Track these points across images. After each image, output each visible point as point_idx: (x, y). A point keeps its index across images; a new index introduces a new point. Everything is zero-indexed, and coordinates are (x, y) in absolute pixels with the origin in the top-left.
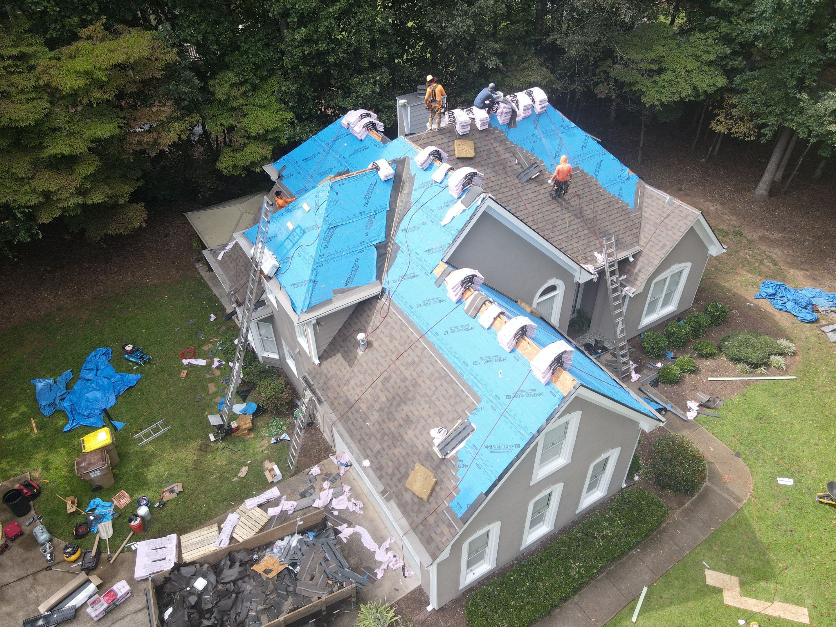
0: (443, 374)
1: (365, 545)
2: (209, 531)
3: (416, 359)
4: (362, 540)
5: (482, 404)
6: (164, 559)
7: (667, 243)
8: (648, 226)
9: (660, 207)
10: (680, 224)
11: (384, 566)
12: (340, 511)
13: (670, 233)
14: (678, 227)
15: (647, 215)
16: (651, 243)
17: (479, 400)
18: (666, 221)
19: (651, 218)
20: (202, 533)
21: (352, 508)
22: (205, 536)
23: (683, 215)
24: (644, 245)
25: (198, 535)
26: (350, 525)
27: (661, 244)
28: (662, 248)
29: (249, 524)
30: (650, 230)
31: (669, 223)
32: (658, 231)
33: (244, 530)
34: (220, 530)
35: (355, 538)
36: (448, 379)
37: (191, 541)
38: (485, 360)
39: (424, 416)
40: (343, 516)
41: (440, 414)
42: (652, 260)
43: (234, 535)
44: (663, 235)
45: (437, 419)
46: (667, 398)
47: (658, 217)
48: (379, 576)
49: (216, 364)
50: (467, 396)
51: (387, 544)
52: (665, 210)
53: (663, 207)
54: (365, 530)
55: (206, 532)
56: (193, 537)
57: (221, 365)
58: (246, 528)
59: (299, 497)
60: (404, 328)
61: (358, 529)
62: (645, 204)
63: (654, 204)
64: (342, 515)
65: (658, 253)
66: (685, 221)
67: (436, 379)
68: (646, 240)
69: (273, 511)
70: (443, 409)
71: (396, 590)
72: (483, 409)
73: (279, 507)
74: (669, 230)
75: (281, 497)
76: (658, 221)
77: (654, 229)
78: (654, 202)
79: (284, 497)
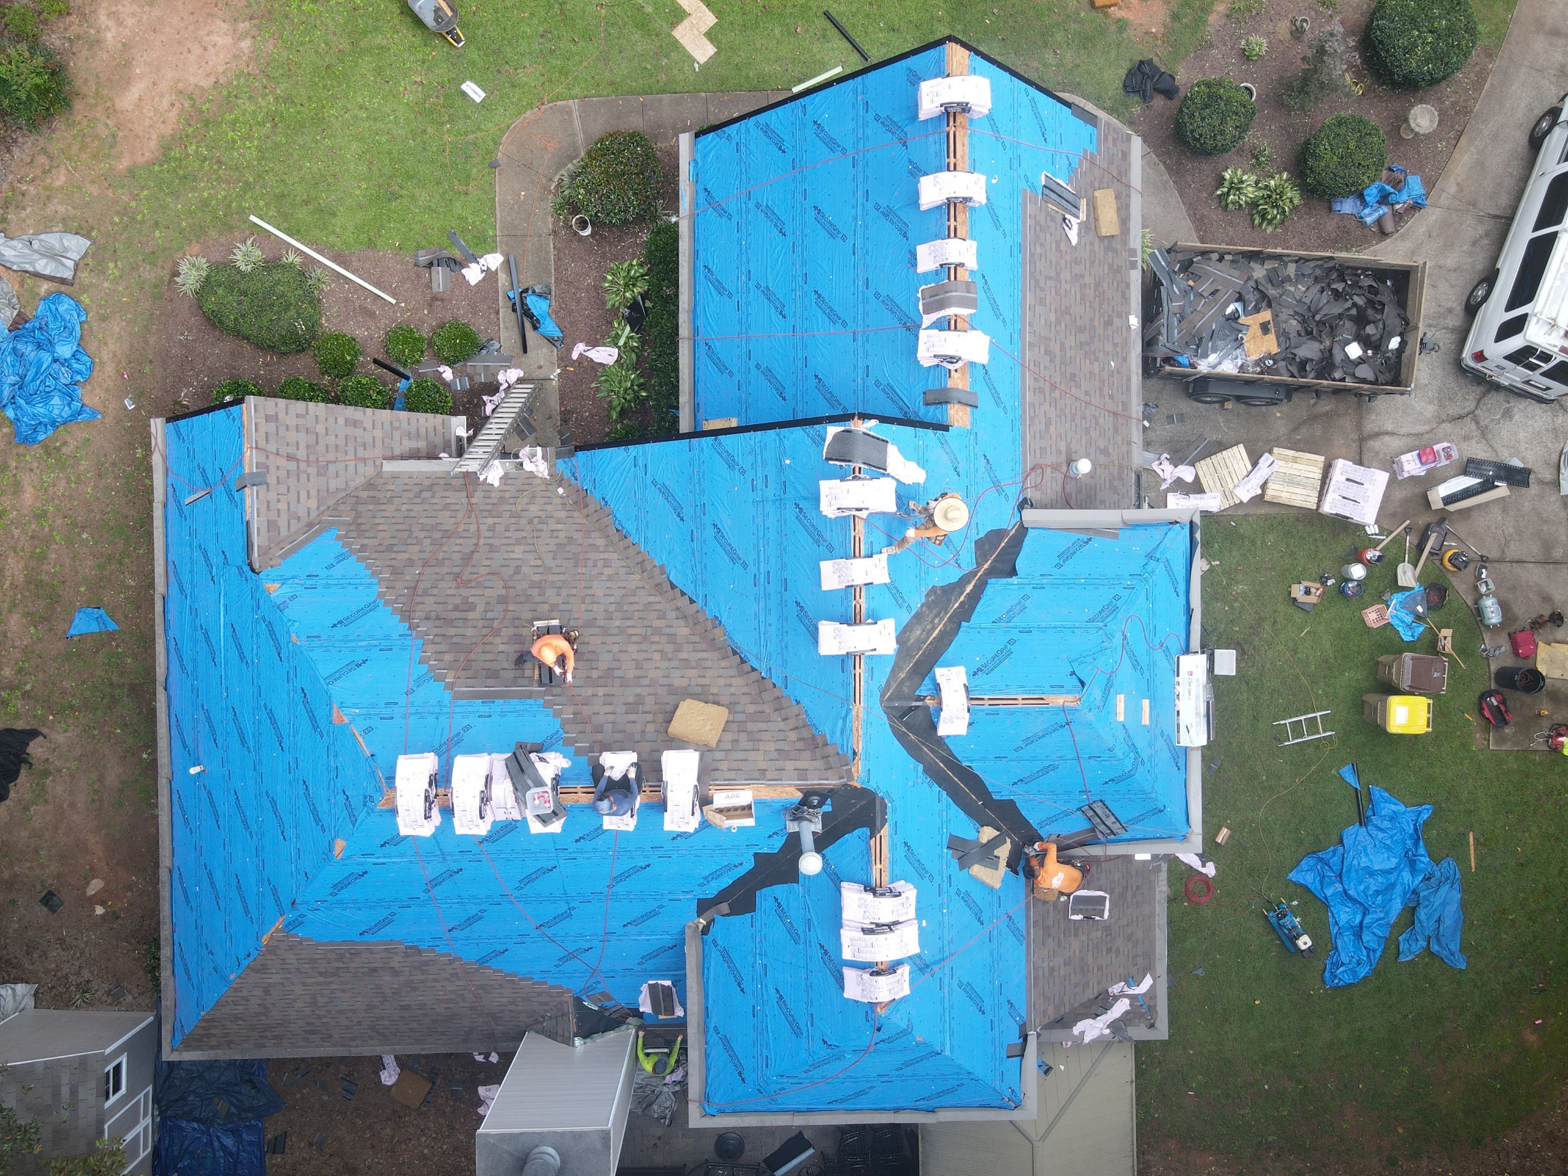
0: (1033, 281)
2: (1277, 494)
5: (1024, 185)
6: (1348, 480)
7: (341, 421)
8: (333, 484)
9: (283, 489)
10: (292, 421)
13: (320, 428)
14: (301, 421)
15: (313, 504)
17: (1025, 193)
18: (302, 454)
19: (313, 493)
20: (1287, 495)
22: (1286, 489)
23: (271, 427)
24: (370, 463)
25: (1294, 497)
27: (350, 431)
28: (355, 424)
29: (1225, 472)
30: (337, 475)
31: (302, 446)
32: (331, 456)
33: (1236, 466)
34: (1264, 487)
36: (1033, 267)
37: (1304, 492)
41: (1058, 246)
42: (387, 427)
43: (1249, 467)
44: (331, 439)
46: (498, 313)
47: (303, 477)
50: (1030, 215)
52: (282, 473)
53: (278, 483)
55: (1283, 494)
56: (1301, 498)
58: (1231, 469)
60: (1032, 411)
62: (295, 526)
63: (283, 506)
65: (368, 425)
66: (282, 416)
67: (1040, 289)
68: (361, 467)
69: (1186, 473)
70: (1054, 246)
72: (1027, 180)
73: (1178, 475)
74: (317, 434)
75: (1168, 490)
76: (312, 470)
77: (332, 468)
78: (279, 510)
79: (1164, 487)
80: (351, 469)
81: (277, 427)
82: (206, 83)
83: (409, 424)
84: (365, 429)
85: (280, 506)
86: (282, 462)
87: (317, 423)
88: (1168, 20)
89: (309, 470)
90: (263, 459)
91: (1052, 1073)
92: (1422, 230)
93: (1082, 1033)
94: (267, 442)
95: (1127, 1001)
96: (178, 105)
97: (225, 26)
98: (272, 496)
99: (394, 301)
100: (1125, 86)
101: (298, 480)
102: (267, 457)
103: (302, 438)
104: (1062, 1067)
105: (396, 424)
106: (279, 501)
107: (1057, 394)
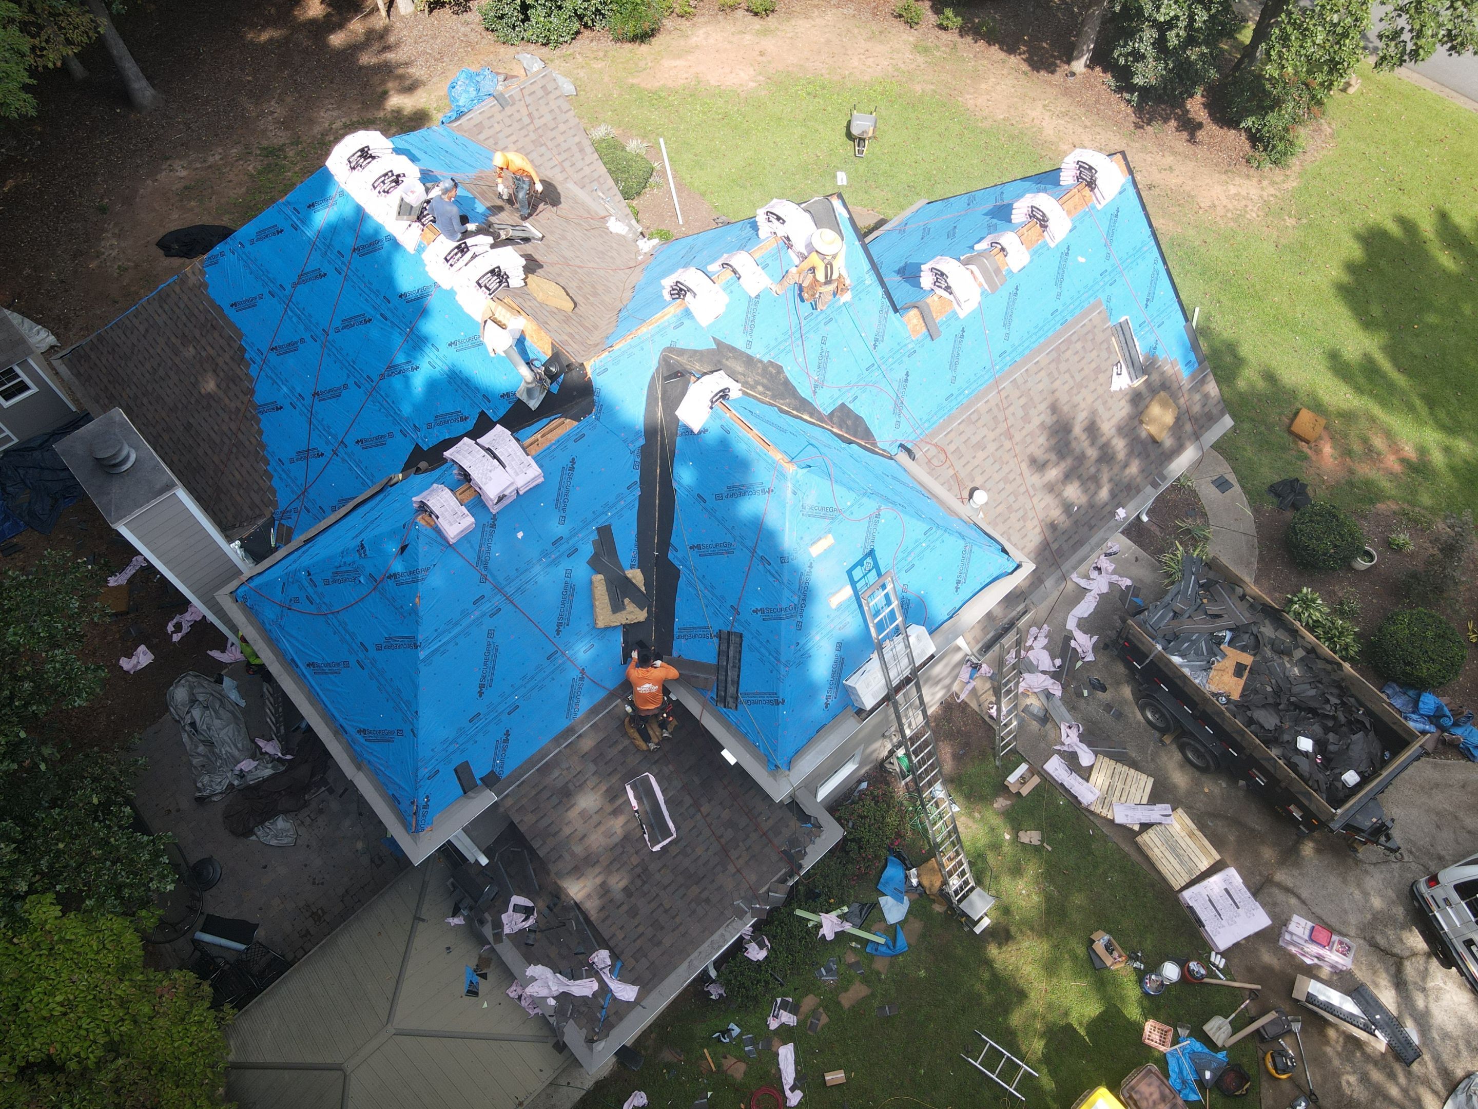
0: (1054, 355)
1: (1091, 610)
2: (1152, 845)
3: (1023, 401)
4: (1086, 615)
5: (1104, 298)
6: (1227, 891)
7: (577, 139)
10: (553, 105)
11: (1115, 578)
12: (1053, 658)
13: (562, 127)
14: (557, 110)
16: (567, 164)
17: (1099, 303)
18: (538, 123)
20: (1160, 855)
21: (1042, 641)
22: (1163, 849)
23: (540, 93)
24: (565, 175)
25: (1164, 861)
26: (1069, 637)
27: (575, 149)
28: (582, 150)
29: (1120, 786)
30: (542, 155)
31: (543, 121)
32: (550, 144)
33: (1133, 790)
34: (1145, 827)
35: (1085, 625)
36: (1063, 348)
37: (1178, 867)
38: (1059, 279)
39: (1092, 400)
40: (1058, 651)
41: (1098, 370)
42: (596, 175)
43: (1145, 801)
44: (561, 139)
45: (1102, 378)
47: (524, 132)
48: (1129, 582)
49: (787, 1018)
50: (1090, 320)
51: (1083, 583)
52: (517, 116)
53: (510, 116)
54: (1070, 616)
55: (1156, 849)
56: (1170, 868)
57: (785, 1006)
58: (1127, 788)
59: (1049, 726)
60: (974, 417)
61: (1071, 624)
62: (490, 143)
63: (497, 127)
64: (1058, 653)
65: (587, 161)
67: (1057, 368)
68: (558, 169)
69: (1086, 757)
70: (1093, 365)
71: (1137, 559)
72: (1109, 300)
73: (1077, 749)
74: (557, 127)
75: (1059, 752)
76: (533, 136)
77: (543, 149)
78: (492, 126)
79: (1058, 747)
80: (552, 164)
81: (543, 97)
82: (713, 82)
83: (608, 190)
84: (583, 159)
85: (496, 125)
86: (524, 111)
87: (564, 123)
88: (1343, 481)
89: (531, 134)
90: (517, 98)
91: (473, 999)
92: (1459, 776)
93: (533, 979)
94: (529, 95)
95: (595, 986)
96: (689, 80)
97: (752, 72)
98: (499, 117)
99: (681, 223)
100: (1271, 486)
101: (520, 129)
102: (520, 100)
103: (548, 117)
104: (485, 1005)
105: (601, 180)
106: (498, 123)
107: (1008, 444)
